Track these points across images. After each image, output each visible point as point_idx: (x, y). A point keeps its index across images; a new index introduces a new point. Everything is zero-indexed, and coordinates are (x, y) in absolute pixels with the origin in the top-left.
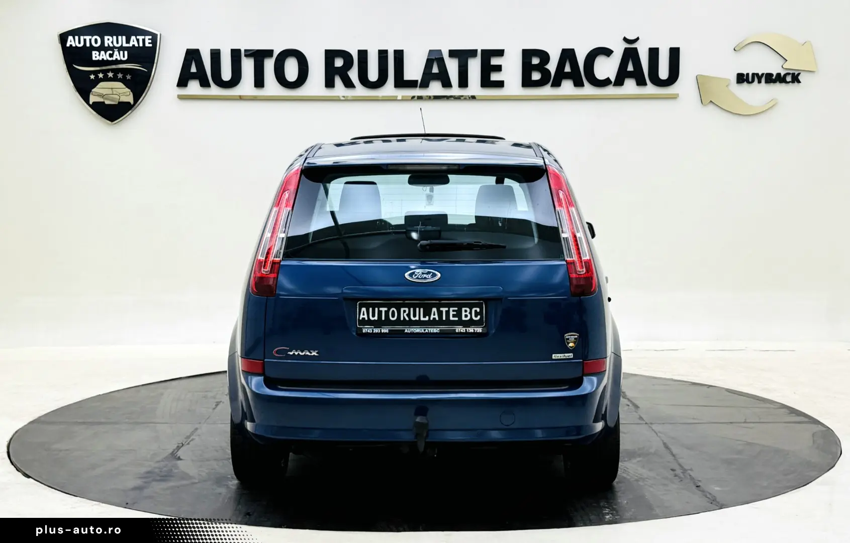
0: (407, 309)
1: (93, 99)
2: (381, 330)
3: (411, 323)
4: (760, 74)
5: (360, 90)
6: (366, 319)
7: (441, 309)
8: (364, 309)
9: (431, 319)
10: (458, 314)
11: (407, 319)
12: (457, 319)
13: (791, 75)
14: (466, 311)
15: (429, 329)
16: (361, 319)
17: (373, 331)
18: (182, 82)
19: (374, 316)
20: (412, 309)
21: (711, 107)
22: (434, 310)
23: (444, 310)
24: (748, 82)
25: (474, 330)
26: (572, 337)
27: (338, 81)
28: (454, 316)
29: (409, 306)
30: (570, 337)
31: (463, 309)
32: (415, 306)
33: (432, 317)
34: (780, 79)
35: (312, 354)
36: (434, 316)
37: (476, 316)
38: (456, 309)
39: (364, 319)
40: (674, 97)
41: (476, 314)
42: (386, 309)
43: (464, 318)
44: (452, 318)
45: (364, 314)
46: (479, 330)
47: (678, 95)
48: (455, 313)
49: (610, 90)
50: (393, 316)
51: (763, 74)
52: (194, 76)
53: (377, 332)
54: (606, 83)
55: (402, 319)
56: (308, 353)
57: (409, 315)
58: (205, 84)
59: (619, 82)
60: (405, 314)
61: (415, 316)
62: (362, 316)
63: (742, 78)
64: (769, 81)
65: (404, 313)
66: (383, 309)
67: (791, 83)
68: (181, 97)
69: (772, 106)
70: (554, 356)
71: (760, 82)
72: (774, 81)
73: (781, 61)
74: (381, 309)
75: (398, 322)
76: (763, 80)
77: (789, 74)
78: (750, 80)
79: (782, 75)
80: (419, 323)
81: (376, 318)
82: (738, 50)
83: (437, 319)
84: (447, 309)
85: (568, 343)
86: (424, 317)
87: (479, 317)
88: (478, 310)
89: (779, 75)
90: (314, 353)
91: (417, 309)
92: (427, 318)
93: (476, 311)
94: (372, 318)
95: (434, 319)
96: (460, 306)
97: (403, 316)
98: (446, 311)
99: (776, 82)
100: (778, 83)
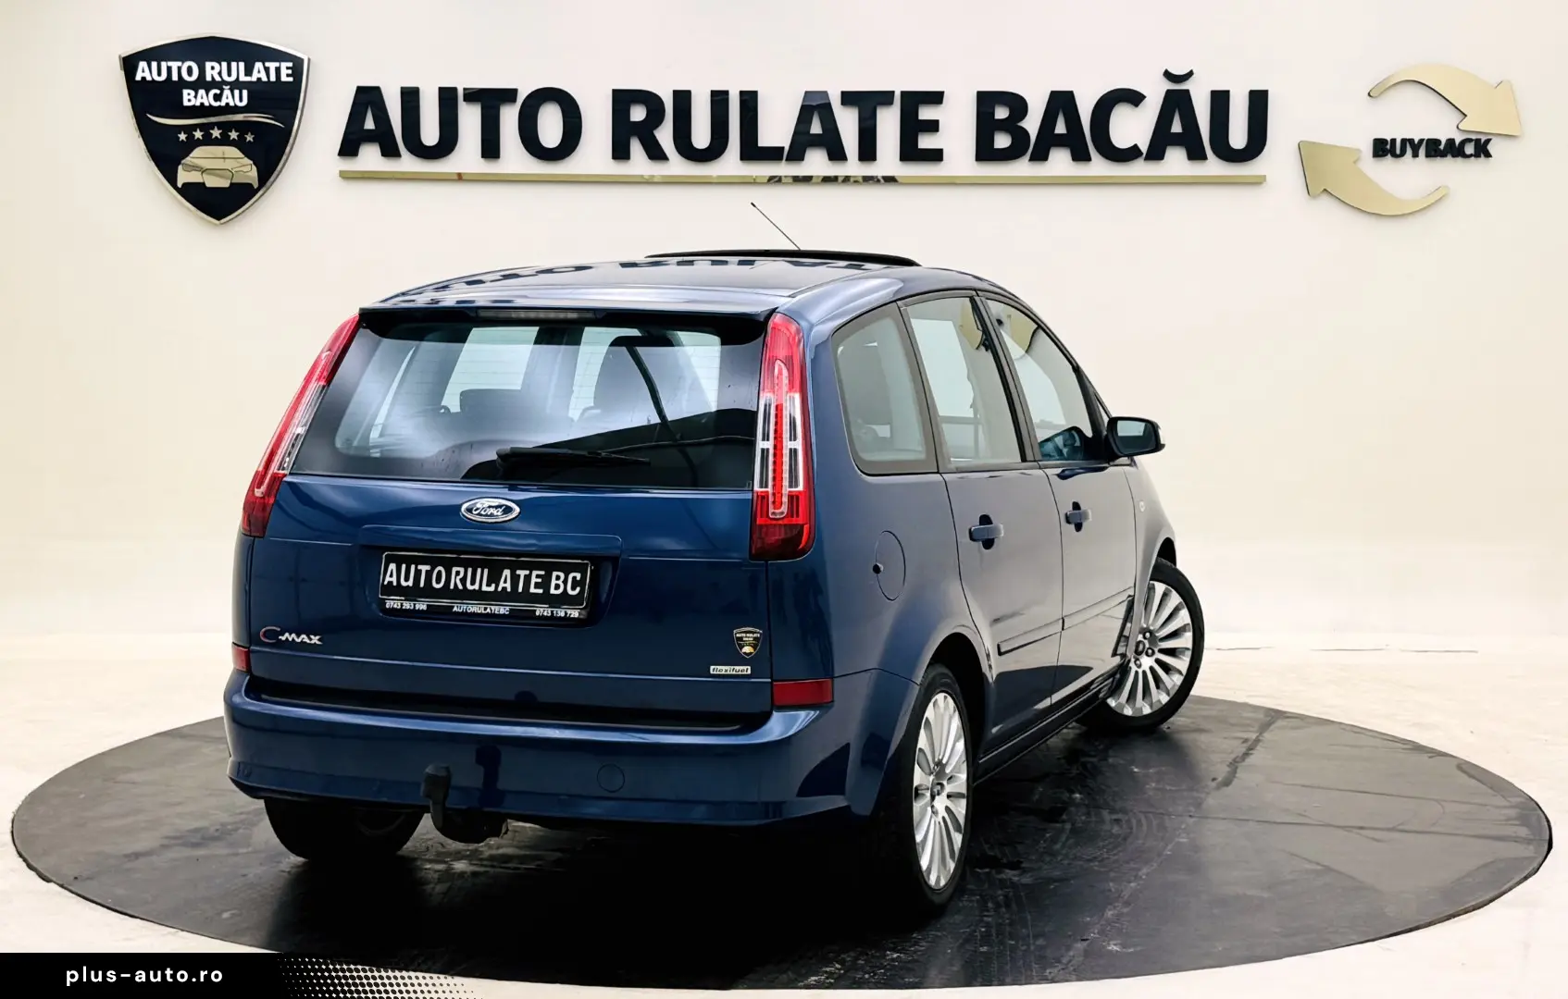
0: (462, 570)
1: (184, 177)
2: (415, 605)
3: (465, 595)
5: (677, 165)
6: (395, 584)
7: (518, 572)
8: (393, 566)
9: (500, 589)
10: (545, 583)
11: (460, 587)
12: (540, 591)
13: (1473, 143)
14: (558, 578)
15: (493, 608)
16: (386, 583)
17: (402, 605)
18: (349, 148)
19: (407, 579)
20: (470, 570)
21: (1326, 200)
22: (507, 572)
23: (522, 573)
24: (1395, 155)
25: (566, 614)
26: (748, 635)
27: (636, 147)
28: (537, 585)
29: (465, 564)
30: (744, 635)
31: (555, 574)
32: (474, 565)
33: (502, 585)
34: (1454, 150)
35: (313, 642)
36: (505, 583)
37: (573, 588)
38: (542, 573)
39: (390, 583)
40: (1258, 182)
41: (575, 584)
42: (428, 568)
43: (553, 591)
44: (533, 590)
45: (391, 576)
46: (575, 614)
47: (1264, 177)
48: (539, 580)
49: (1139, 168)
50: (438, 581)
51: (1421, 141)
52: (370, 137)
53: (408, 607)
54: (1131, 154)
55: (452, 587)
56: (307, 640)
57: (463, 581)
58: (390, 151)
59: (1156, 153)
60: (458, 578)
62: (388, 579)
63: (1382, 148)
64: (1433, 153)
65: (457, 576)
66: (424, 568)
67: (1474, 159)
68: (346, 176)
69: (1436, 201)
70: (714, 669)
71: (1415, 155)
72: (1443, 154)
73: (1456, 117)
74: (420, 567)
75: (446, 592)
76: (1422, 151)
77: (1469, 140)
78: (1398, 152)
79: (1457, 142)
80: (479, 596)
81: (410, 583)
82: (1376, 97)
83: (509, 590)
84: (527, 572)
85: (742, 647)
86: (488, 585)
87: (578, 589)
88: (578, 576)
89: (1451, 142)
90: (315, 640)
91: (479, 570)
92: (492, 588)
93: (574, 578)
94: (403, 583)
95: (504, 589)
96: (549, 569)
97: (455, 581)
98: (525, 576)
99: (1445, 156)
100: (1449, 158)
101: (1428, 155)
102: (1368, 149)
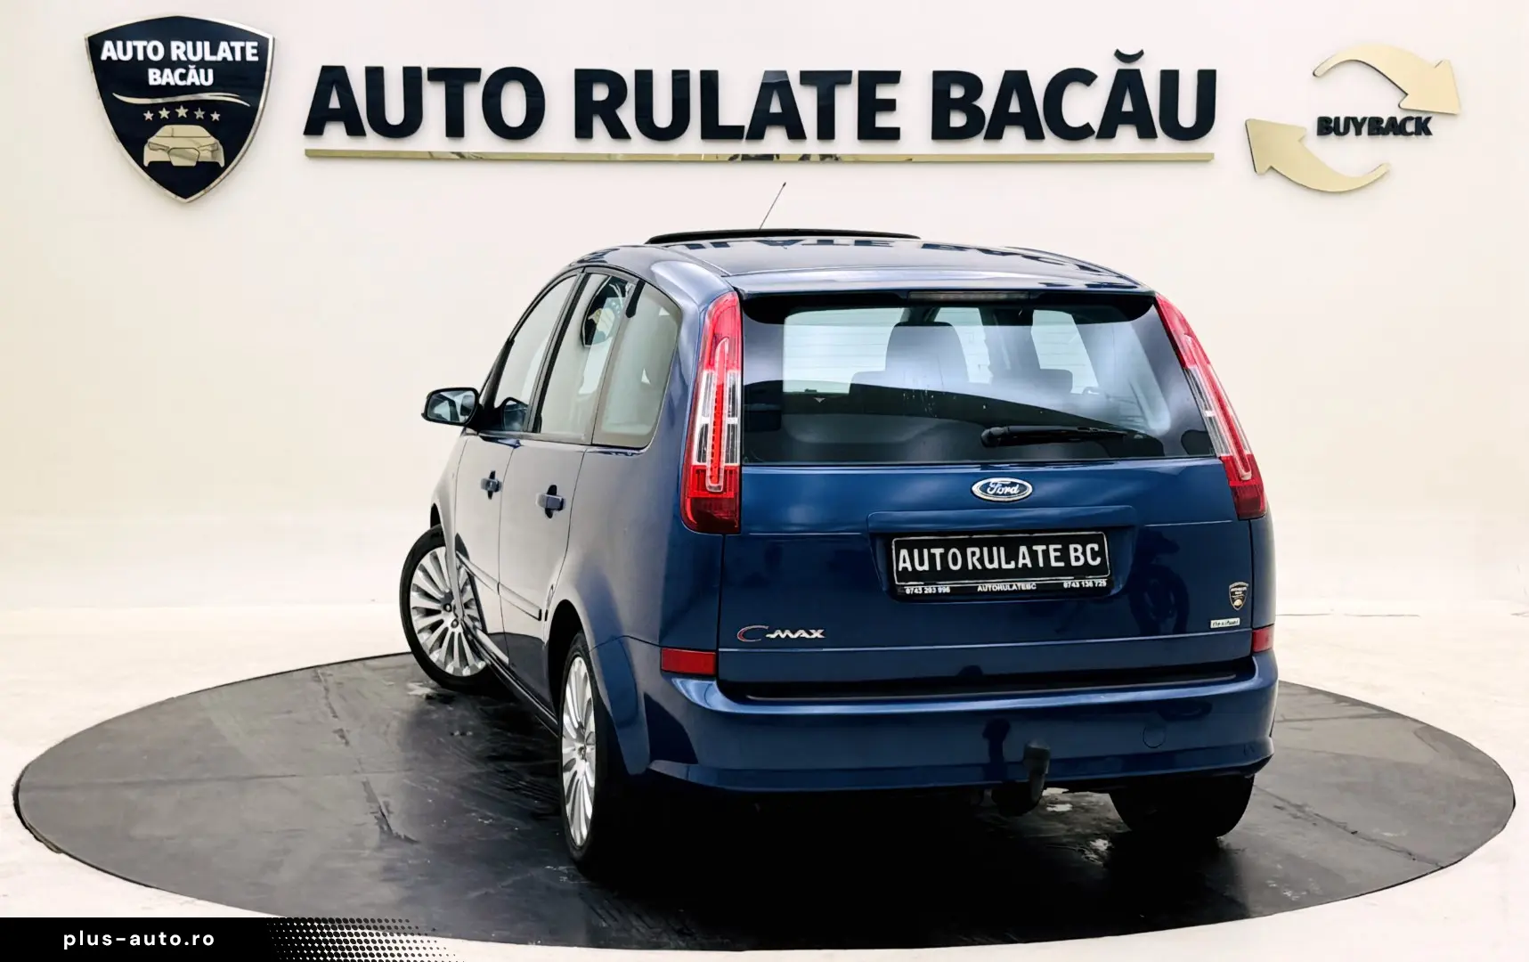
0: (977, 550)
1: (150, 156)
2: (937, 588)
3: (986, 574)
4: (1359, 120)
5: (639, 143)
6: (910, 569)
7: (1035, 548)
8: (904, 553)
9: (1020, 566)
10: (1064, 556)
11: (979, 567)
12: (1062, 564)
13: (1414, 121)
14: (1076, 550)
15: (1019, 584)
16: (900, 569)
17: (923, 589)
18: (314, 127)
19: (922, 563)
20: (985, 549)
21: (1272, 177)
22: (1023, 549)
23: (1039, 548)
24: (1338, 133)
25: (1094, 583)
26: (1239, 589)
27: (598, 126)
28: (1057, 559)
29: (980, 544)
30: (1236, 589)
31: (1072, 547)
32: (990, 544)
33: (1021, 562)
34: (1395, 127)
35: (813, 636)
36: (1024, 560)
37: (1094, 559)
38: (1059, 546)
39: (905, 569)
40: (1206, 159)
41: (1094, 555)
42: (942, 550)
43: (1074, 563)
44: (1054, 564)
45: (904, 561)
46: (1103, 583)
47: (1211, 155)
48: (1058, 554)
49: (1091, 146)
50: (955, 563)
51: (1364, 119)
52: (335, 116)
53: (930, 592)
54: (1083, 132)
55: (970, 567)
56: (805, 635)
57: (981, 560)
58: (355, 130)
59: (1107, 131)
60: (975, 559)
61: (991, 561)
62: (901, 565)
63: (1327, 127)
64: (1375, 131)
65: (973, 557)
66: (938, 552)
67: (1414, 136)
68: (311, 154)
69: (1378, 177)
70: (1214, 624)
71: (1358, 133)
72: (1384, 132)
73: (1398, 96)
74: (933, 551)
75: (964, 573)
76: (1365, 129)
77: (1410, 119)
78: (1342, 130)
79: (1399, 121)
80: (999, 574)
81: (926, 567)
82: (1321, 76)
83: (1030, 565)
84: (1044, 547)
85: (1234, 601)
86: (1008, 562)
87: (1099, 560)
88: (1096, 547)
89: (1392, 120)
90: (817, 634)
91: (995, 549)
92: (1012, 565)
93: (1092, 549)
94: (919, 568)
95: (1025, 565)
96: (1066, 542)
97: (972, 562)
98: (1043, 551)
99: (1388, 134)
100: (1391, 135)
101: (1370, 133)
102: (1313, 127)
